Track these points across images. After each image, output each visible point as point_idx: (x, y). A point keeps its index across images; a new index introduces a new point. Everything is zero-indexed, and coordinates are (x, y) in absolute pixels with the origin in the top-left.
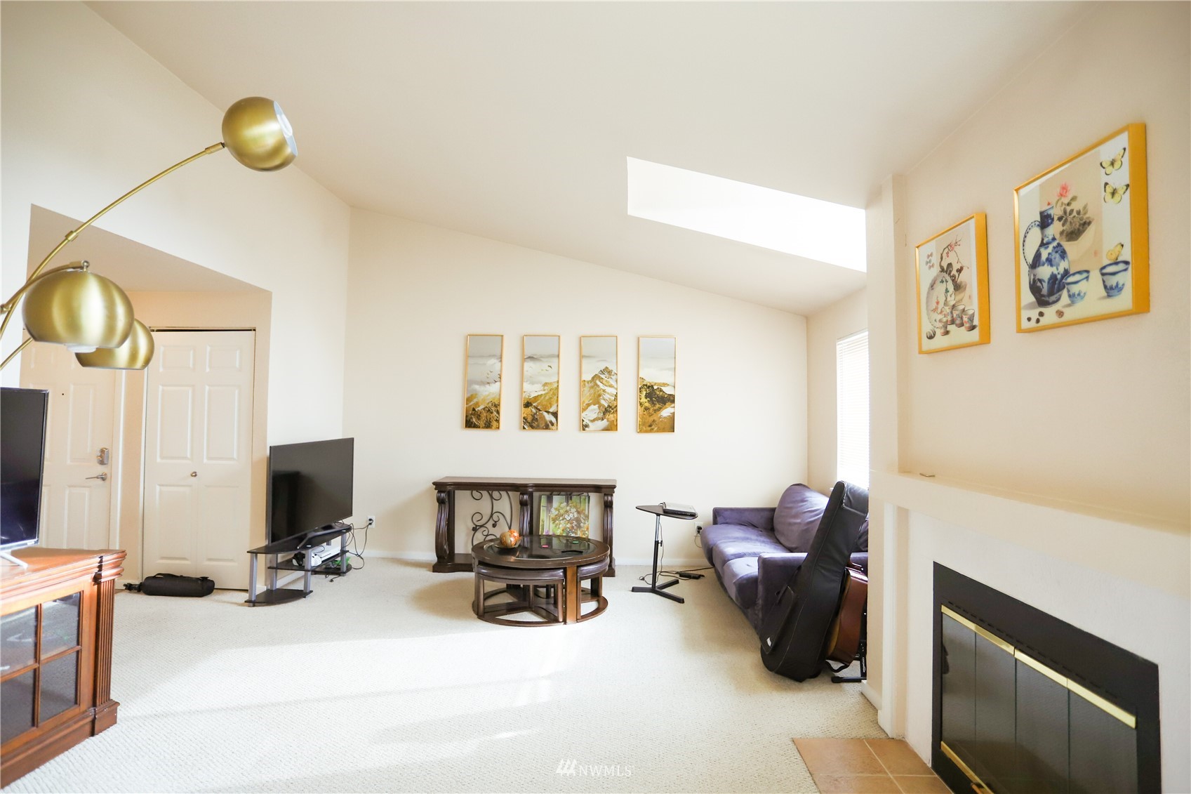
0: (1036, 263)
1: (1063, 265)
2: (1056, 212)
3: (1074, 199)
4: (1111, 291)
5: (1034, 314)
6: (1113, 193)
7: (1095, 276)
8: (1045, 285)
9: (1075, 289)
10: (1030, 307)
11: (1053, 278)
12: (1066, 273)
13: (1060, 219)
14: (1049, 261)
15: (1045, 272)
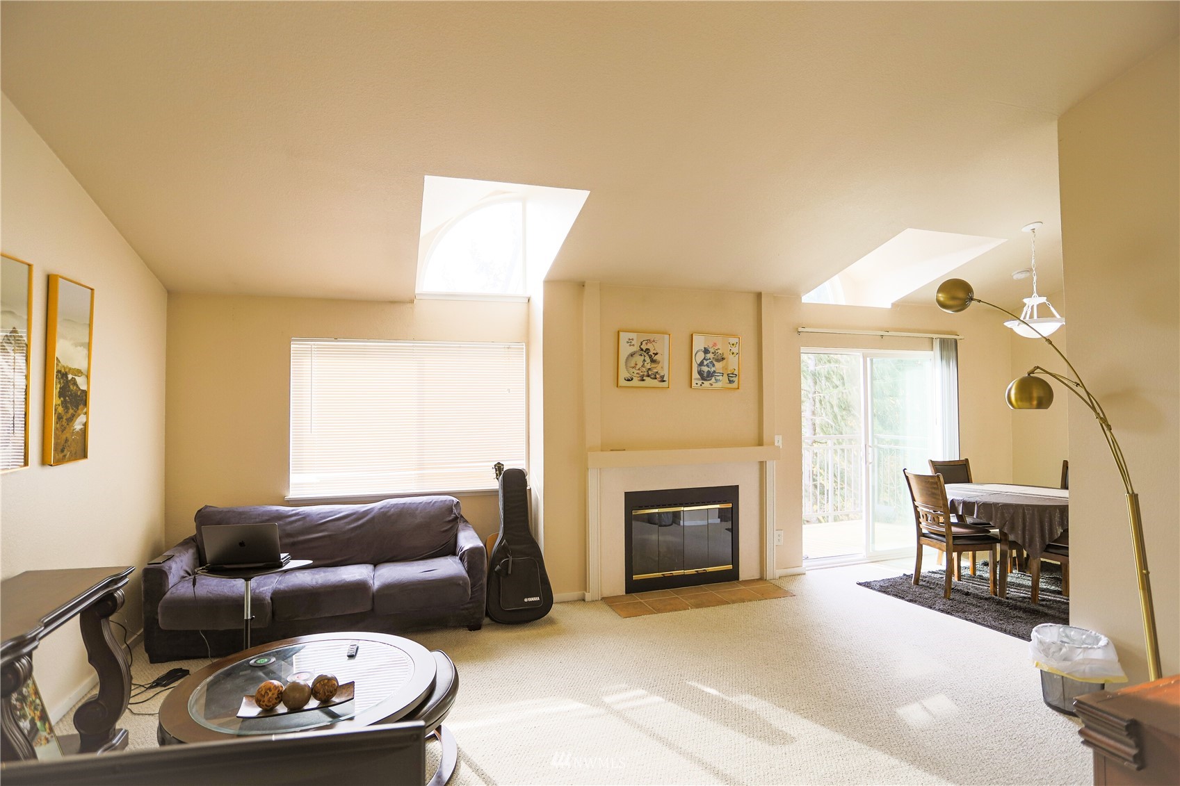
0: (701, 364)
1: (713, 369)
2: (712, 350)
3: (719, 349)
4: (731, 382)
5: (700, 382)
6: (733, 353)
7: (725, 376)
8: (705, 374)
9: (718, 378)
10: (698, 379)
11: (709, 372)
12: (714, 372)
13: (713, 353)
14: (707, 365)
15: (705, 369)
